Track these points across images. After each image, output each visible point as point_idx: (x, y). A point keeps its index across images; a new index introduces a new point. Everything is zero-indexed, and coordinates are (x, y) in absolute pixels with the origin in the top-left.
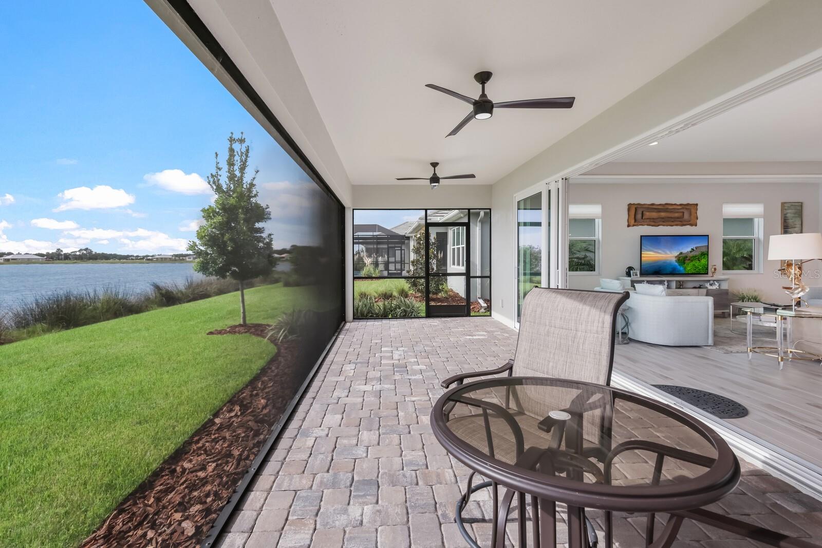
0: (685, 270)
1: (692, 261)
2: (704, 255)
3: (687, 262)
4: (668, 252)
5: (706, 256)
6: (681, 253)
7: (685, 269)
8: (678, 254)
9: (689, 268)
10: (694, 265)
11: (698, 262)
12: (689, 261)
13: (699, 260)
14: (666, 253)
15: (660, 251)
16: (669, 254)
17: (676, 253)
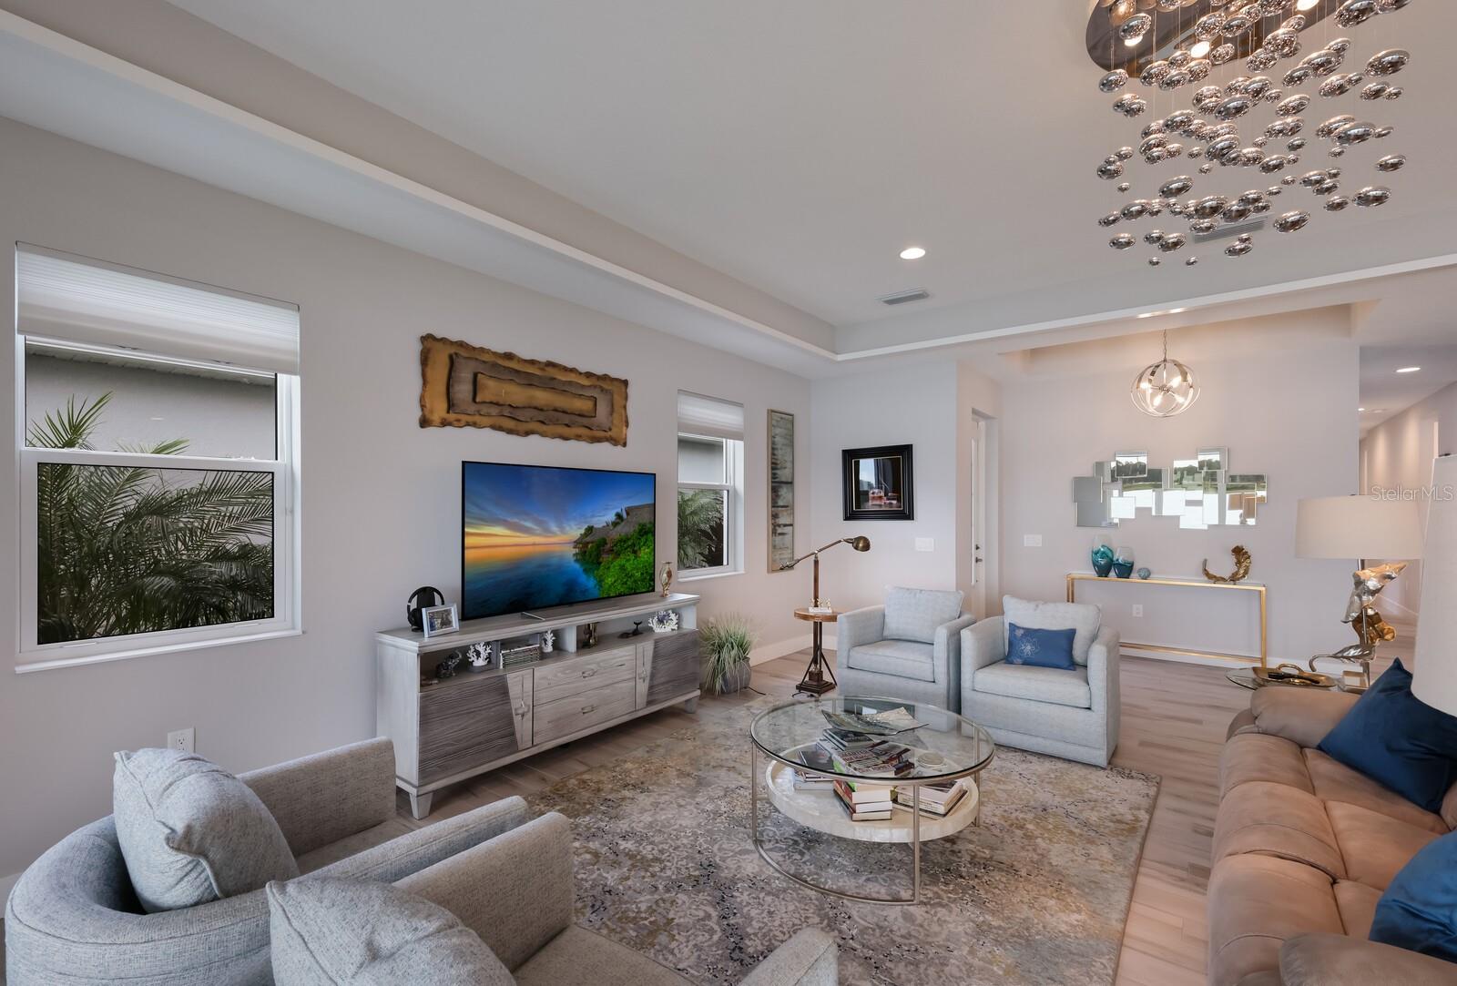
0: (601, 586)
1: (618, 555)
2: (646, 533)
3: (606, 558)
4: (554, 528)
5: (650, 536)
6: (590, 530)
7: (600, 582)
8: (583, 531)
9: (609, 580)
10: (622, 568)
11: (632, 557)
12: (611, 557)
13: (635, 552)
14: (547, 531)
15: (528, 524)
16: (554, 534)
17: (576, 532)
